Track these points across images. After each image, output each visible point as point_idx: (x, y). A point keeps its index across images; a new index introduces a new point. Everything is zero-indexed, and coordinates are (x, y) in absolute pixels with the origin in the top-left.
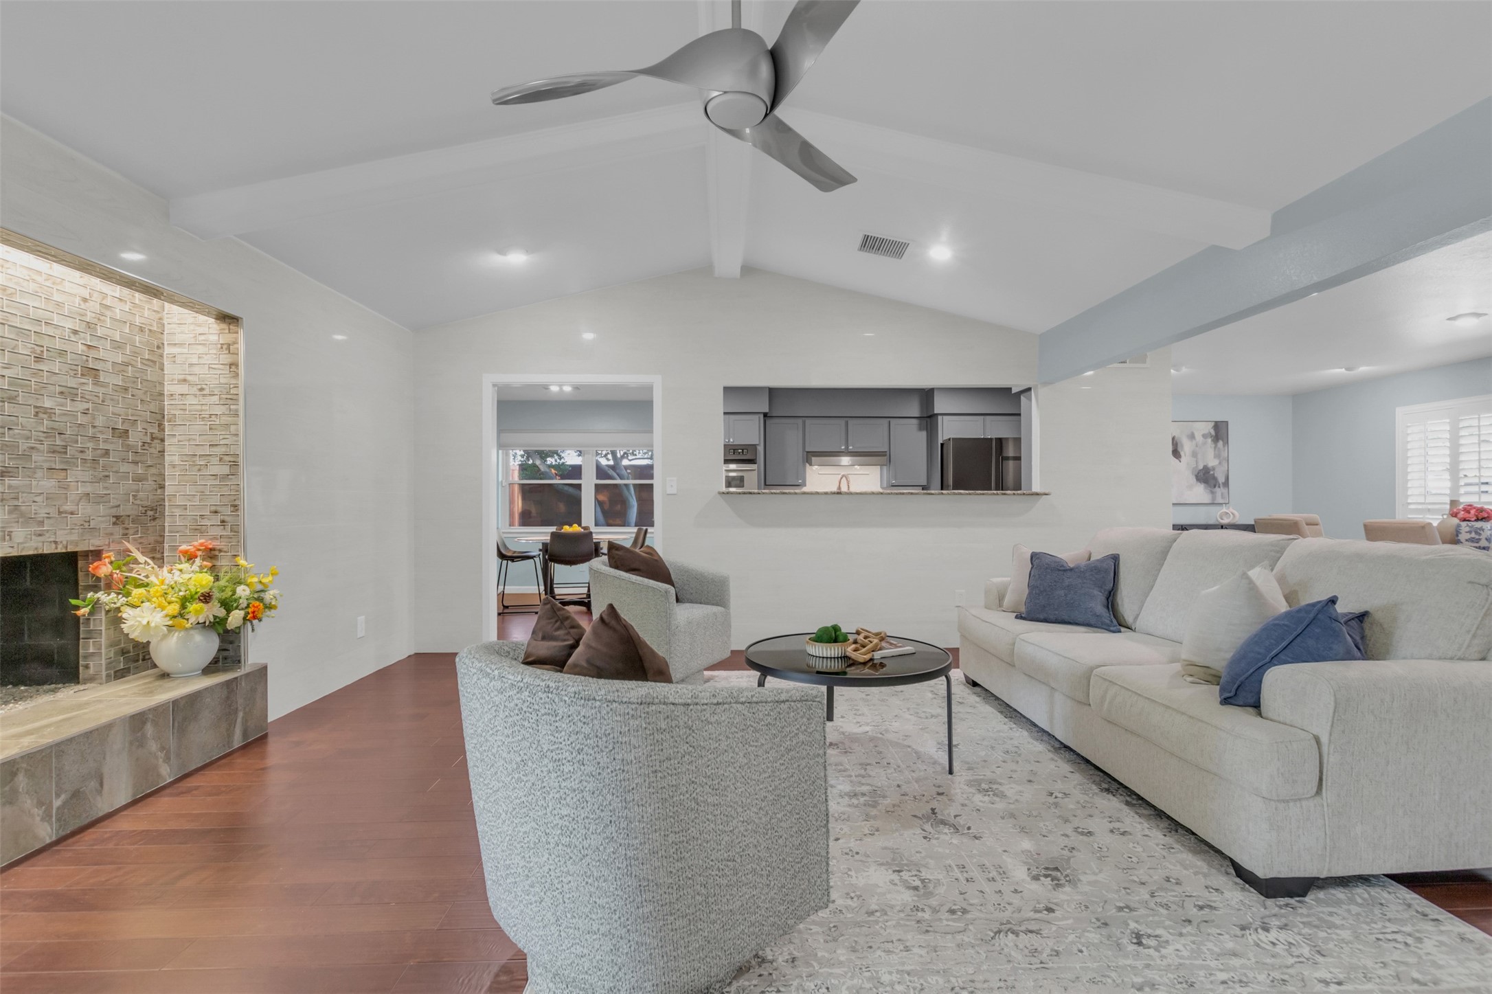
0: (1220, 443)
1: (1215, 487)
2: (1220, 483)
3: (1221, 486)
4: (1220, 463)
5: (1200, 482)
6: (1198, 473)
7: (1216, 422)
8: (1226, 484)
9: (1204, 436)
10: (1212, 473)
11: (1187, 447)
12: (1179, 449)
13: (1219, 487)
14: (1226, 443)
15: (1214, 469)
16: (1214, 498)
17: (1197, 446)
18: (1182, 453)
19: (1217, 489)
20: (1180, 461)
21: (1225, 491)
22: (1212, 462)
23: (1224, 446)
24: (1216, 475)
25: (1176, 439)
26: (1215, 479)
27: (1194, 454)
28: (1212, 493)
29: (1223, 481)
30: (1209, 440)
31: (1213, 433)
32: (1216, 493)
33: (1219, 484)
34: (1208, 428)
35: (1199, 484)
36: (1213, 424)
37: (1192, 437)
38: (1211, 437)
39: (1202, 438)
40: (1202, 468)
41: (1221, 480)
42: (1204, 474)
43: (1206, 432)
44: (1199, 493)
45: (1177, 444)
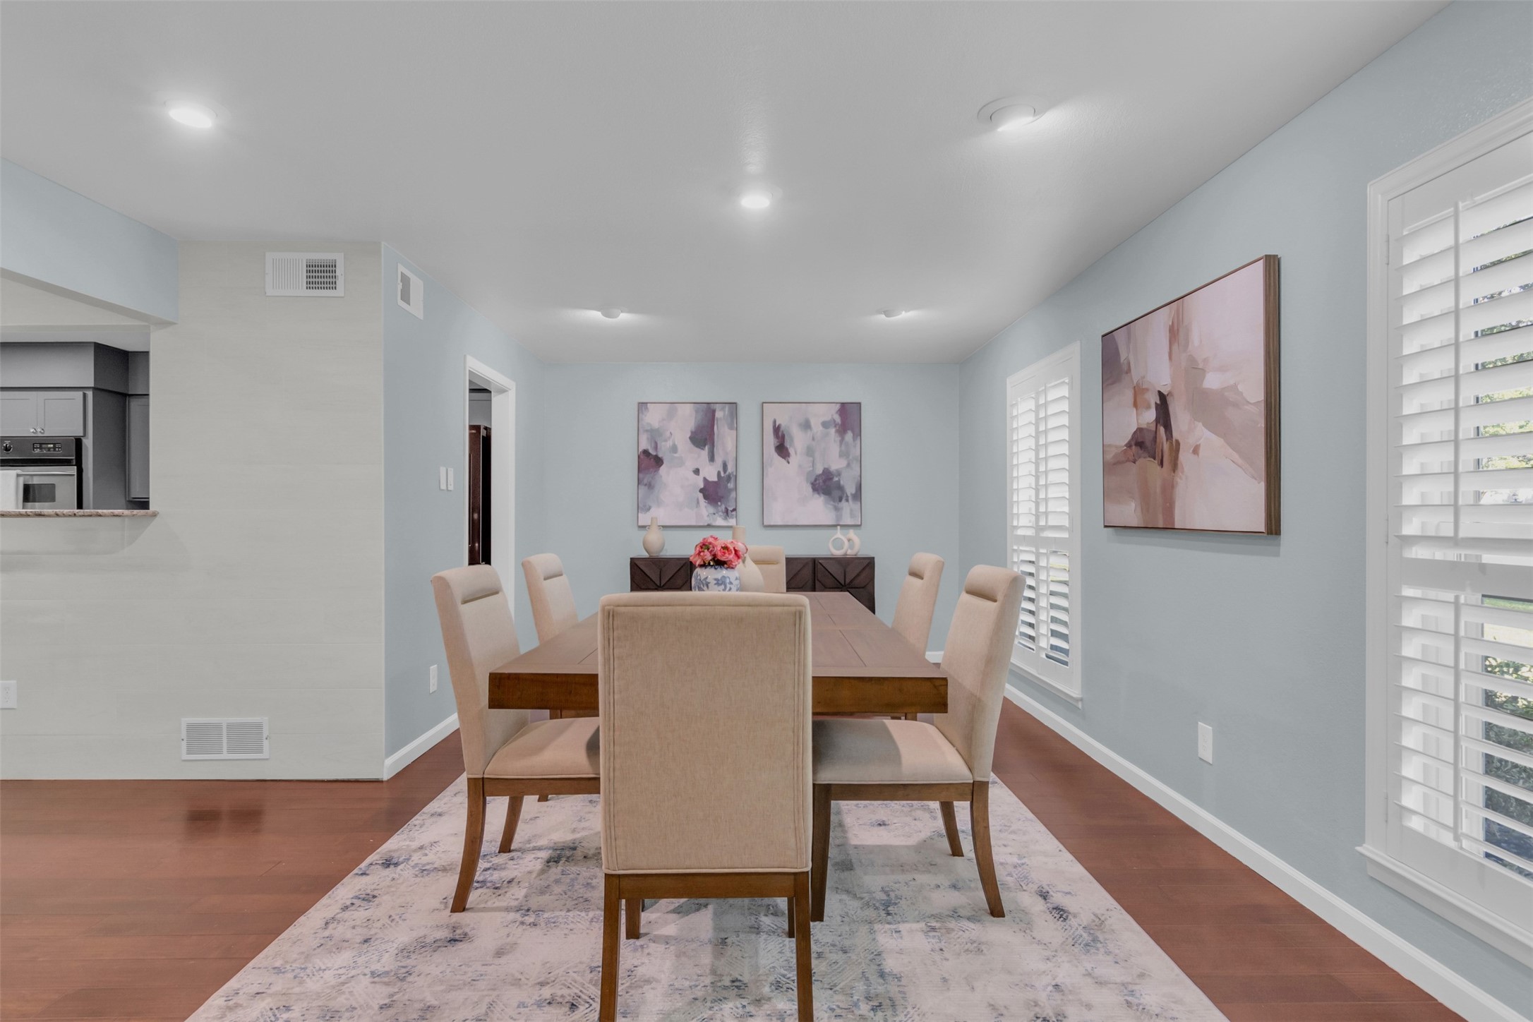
0: (849, 436)
1: (840, 500)
2: (849, 495)
3: (850, 499)
4: (848, 465)
5: (818, 493)
6: (816, 480)
7: (843, 404)
8: (858, 496)
9: (825, 425)
10: (836, 479)
11: (798, 441)
12: (787, 444)
13: (847, 500)
14: (858, 434)
15: (839, 474)
16: (839, 517)
17: (813, 439)
18: (791, 451)
19: (844, 503)
20: (789, 463)
21: (856, 506)
22: (836, 464)
23: (854, 439)
24: (842, 482)
25: (782, 429)
26: (840, 488)
27: (810, 452)
28: (837, 509)
29: (854, 491)
30: (832, 431)
31: (838, 419)
32: (842, 508)
33: (847, 496)
34: (831, 413)
35: (817, 496)
36: (838, 406)
37: (806, 426)
38: (835, 426)
39: (821, 428)
40: (821, 472)
41: (850, 489)
42: (824, 482)
43: (827, 418)
44: (818, 509)
45: (783, 437)
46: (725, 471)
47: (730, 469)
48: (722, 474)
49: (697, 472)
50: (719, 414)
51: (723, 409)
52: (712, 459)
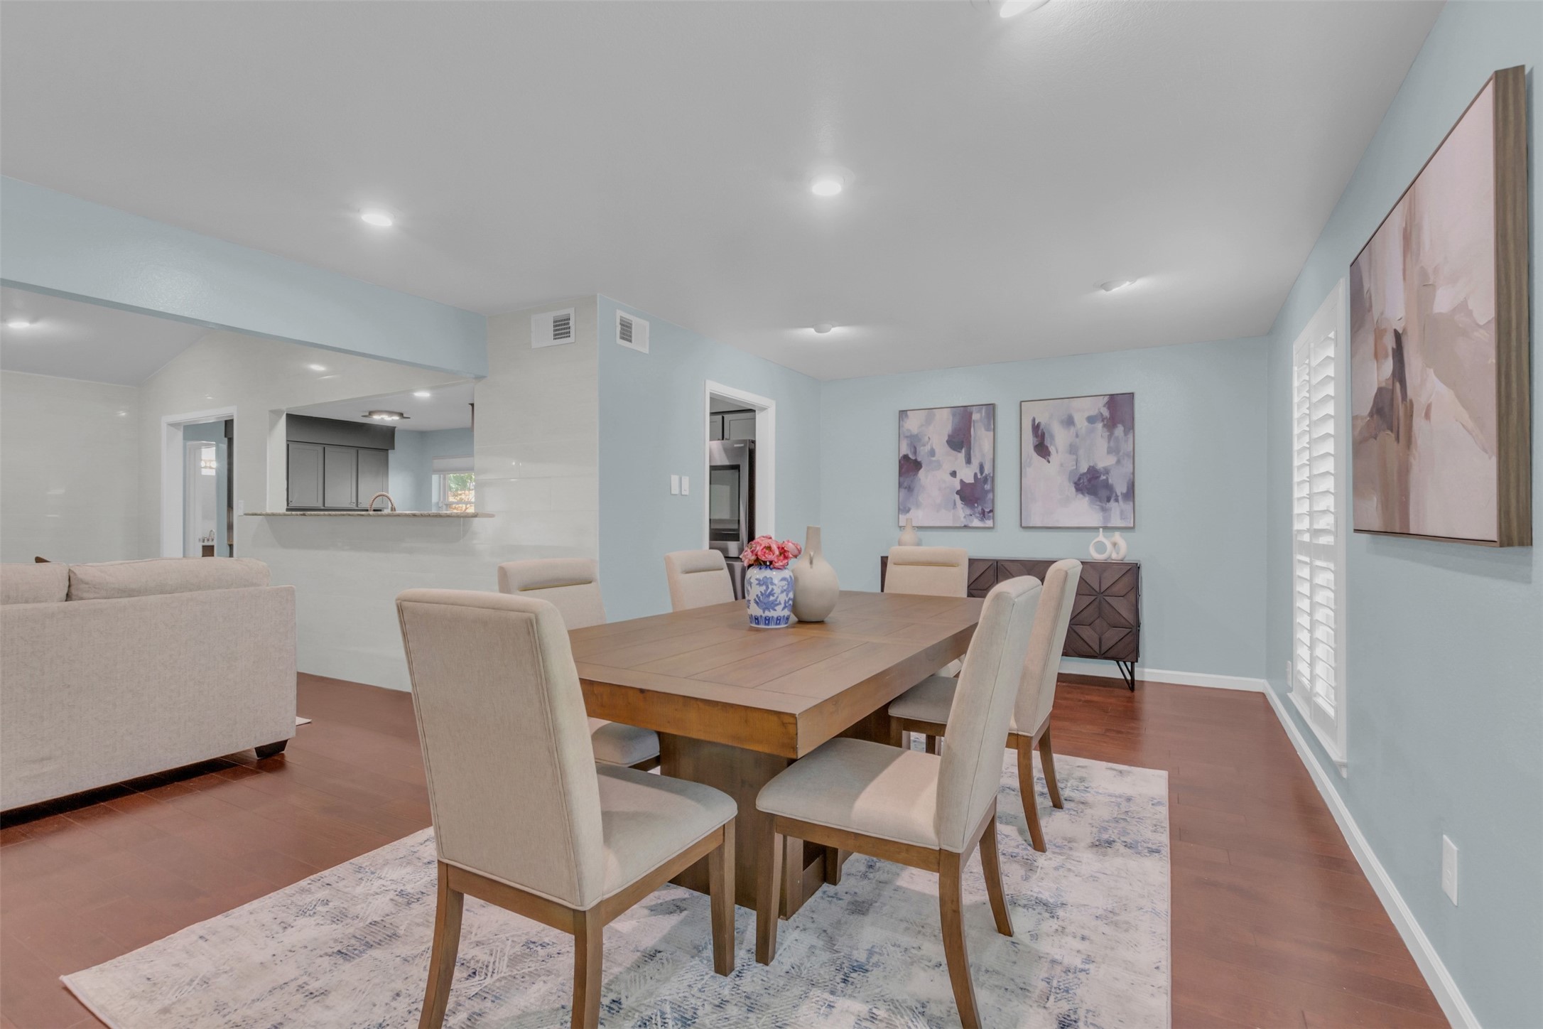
0: (1119, 430)
1: (1108, 500)
2: (1119, 494)
3: (1120, 498)
4: (1118, 462)
5: (1083, 494)
6: (1079, 479)
7: (1112, 396)
8: (1130, 494)
9: (1091, 420)
10: (1103, 477)
11: (1060, 439)
12: (1047, 442)
13: (1117, 500)
14: (1130, 427)
15: (1107, 471)
16: (1106, 519)
17: (1077, 436)
18: (1052, 449)
19: (1112, 504)
20: (1049, 462)
21: (1128, 507)
22: (1103, 460)
23: (1126, 433)
24: (1110, 481)
25: (1041, 427)
26: (1108, 487)
27: (1073, 450)
28: (1104, 510)
29: (1125, 491)
30: (1100, 425)
31: (1106, 413)
32: (1110, 509)
33: (1117, 496)
34: (1099, 406)
35: (1080, 496)
36: (1106, 399)
37: (1069, 422)
38: (1103, 421)
39: (1086, 424)
40: (1086, 471)
41: (1121, 488)
42: (1089, 481)
43: (1093, 412)
44: (1083, 511)
45: (1043, 435)
46: (982, 473)
47: (987, 470)
48: (979, 476)
49: (954, 474)
50: (975, 417)
51: (980, 411)
52: (969, 461)
